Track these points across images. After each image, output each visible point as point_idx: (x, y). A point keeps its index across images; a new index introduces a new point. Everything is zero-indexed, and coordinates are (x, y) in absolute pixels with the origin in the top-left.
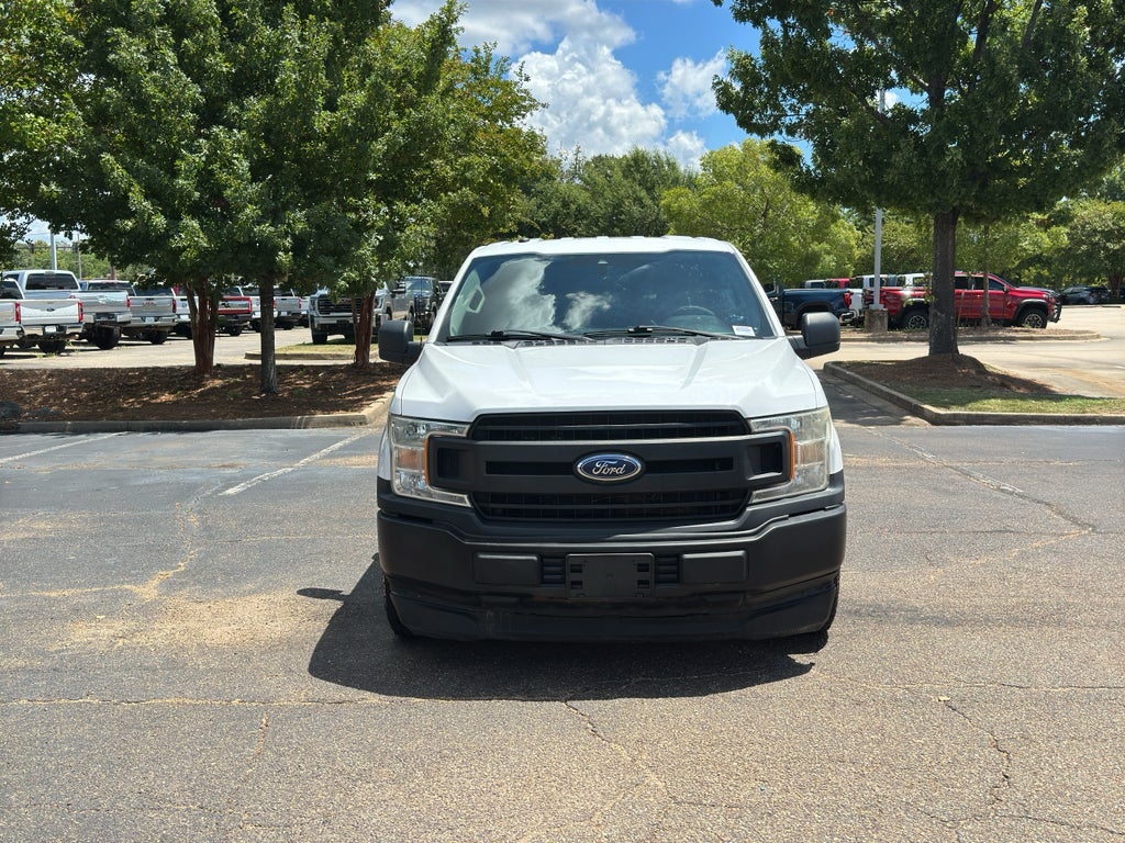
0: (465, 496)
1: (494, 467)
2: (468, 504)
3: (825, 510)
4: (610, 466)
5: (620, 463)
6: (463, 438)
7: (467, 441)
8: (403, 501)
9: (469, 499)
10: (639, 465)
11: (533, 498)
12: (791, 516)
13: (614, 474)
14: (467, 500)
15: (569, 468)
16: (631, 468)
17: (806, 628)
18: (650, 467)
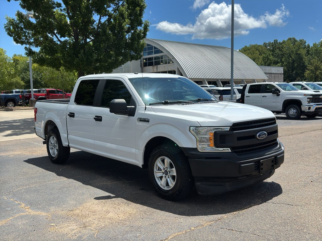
0: (229, 149)
1: (239, 139)
2: (230, 151)
5: (264, 133)
6: (228, 131)
7: (230, 132)
8: (203, 153)
9: (230, 149)
10: (267, 133)
11: (249, 146)
13: (263, 137)
14: (230, 150)
15: (254, 137)
18: (269, 134)
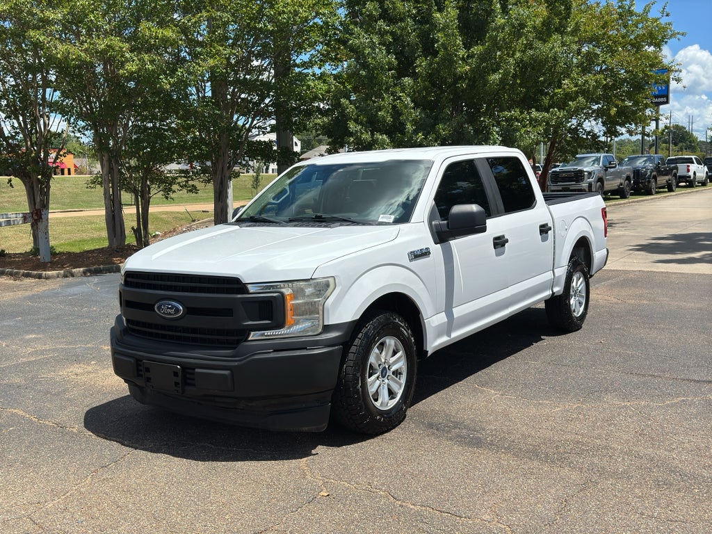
3: (307, 349)
4: (168, 308)
5: (173, 306)
10: (181, 308)
12: (275, 351)
13: (170, 314)
16: (177, 310)
17: (307, 429)
18: (190, 311)
